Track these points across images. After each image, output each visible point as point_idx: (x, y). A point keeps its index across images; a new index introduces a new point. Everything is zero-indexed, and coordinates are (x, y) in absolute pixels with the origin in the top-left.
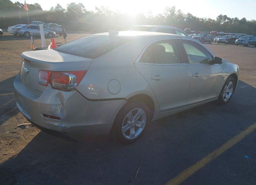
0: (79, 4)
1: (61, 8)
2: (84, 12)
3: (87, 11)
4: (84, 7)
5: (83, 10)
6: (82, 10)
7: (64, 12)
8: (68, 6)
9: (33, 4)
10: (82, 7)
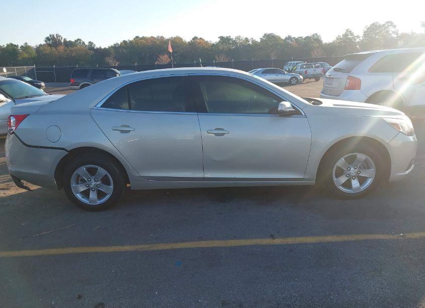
0: (386, 23)
1: (352, 35)
2: (394, 36)
3: (400, 33)
4: (395, 27)
5: (393, 32)
6: (391, 32)
7: (357, 40)
8: (366, 30)
9: (310, 36)
10: (390, 27)
